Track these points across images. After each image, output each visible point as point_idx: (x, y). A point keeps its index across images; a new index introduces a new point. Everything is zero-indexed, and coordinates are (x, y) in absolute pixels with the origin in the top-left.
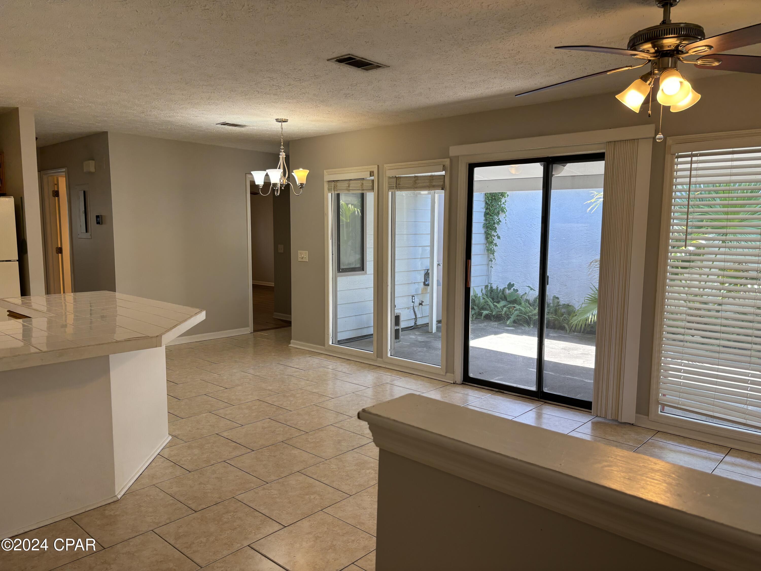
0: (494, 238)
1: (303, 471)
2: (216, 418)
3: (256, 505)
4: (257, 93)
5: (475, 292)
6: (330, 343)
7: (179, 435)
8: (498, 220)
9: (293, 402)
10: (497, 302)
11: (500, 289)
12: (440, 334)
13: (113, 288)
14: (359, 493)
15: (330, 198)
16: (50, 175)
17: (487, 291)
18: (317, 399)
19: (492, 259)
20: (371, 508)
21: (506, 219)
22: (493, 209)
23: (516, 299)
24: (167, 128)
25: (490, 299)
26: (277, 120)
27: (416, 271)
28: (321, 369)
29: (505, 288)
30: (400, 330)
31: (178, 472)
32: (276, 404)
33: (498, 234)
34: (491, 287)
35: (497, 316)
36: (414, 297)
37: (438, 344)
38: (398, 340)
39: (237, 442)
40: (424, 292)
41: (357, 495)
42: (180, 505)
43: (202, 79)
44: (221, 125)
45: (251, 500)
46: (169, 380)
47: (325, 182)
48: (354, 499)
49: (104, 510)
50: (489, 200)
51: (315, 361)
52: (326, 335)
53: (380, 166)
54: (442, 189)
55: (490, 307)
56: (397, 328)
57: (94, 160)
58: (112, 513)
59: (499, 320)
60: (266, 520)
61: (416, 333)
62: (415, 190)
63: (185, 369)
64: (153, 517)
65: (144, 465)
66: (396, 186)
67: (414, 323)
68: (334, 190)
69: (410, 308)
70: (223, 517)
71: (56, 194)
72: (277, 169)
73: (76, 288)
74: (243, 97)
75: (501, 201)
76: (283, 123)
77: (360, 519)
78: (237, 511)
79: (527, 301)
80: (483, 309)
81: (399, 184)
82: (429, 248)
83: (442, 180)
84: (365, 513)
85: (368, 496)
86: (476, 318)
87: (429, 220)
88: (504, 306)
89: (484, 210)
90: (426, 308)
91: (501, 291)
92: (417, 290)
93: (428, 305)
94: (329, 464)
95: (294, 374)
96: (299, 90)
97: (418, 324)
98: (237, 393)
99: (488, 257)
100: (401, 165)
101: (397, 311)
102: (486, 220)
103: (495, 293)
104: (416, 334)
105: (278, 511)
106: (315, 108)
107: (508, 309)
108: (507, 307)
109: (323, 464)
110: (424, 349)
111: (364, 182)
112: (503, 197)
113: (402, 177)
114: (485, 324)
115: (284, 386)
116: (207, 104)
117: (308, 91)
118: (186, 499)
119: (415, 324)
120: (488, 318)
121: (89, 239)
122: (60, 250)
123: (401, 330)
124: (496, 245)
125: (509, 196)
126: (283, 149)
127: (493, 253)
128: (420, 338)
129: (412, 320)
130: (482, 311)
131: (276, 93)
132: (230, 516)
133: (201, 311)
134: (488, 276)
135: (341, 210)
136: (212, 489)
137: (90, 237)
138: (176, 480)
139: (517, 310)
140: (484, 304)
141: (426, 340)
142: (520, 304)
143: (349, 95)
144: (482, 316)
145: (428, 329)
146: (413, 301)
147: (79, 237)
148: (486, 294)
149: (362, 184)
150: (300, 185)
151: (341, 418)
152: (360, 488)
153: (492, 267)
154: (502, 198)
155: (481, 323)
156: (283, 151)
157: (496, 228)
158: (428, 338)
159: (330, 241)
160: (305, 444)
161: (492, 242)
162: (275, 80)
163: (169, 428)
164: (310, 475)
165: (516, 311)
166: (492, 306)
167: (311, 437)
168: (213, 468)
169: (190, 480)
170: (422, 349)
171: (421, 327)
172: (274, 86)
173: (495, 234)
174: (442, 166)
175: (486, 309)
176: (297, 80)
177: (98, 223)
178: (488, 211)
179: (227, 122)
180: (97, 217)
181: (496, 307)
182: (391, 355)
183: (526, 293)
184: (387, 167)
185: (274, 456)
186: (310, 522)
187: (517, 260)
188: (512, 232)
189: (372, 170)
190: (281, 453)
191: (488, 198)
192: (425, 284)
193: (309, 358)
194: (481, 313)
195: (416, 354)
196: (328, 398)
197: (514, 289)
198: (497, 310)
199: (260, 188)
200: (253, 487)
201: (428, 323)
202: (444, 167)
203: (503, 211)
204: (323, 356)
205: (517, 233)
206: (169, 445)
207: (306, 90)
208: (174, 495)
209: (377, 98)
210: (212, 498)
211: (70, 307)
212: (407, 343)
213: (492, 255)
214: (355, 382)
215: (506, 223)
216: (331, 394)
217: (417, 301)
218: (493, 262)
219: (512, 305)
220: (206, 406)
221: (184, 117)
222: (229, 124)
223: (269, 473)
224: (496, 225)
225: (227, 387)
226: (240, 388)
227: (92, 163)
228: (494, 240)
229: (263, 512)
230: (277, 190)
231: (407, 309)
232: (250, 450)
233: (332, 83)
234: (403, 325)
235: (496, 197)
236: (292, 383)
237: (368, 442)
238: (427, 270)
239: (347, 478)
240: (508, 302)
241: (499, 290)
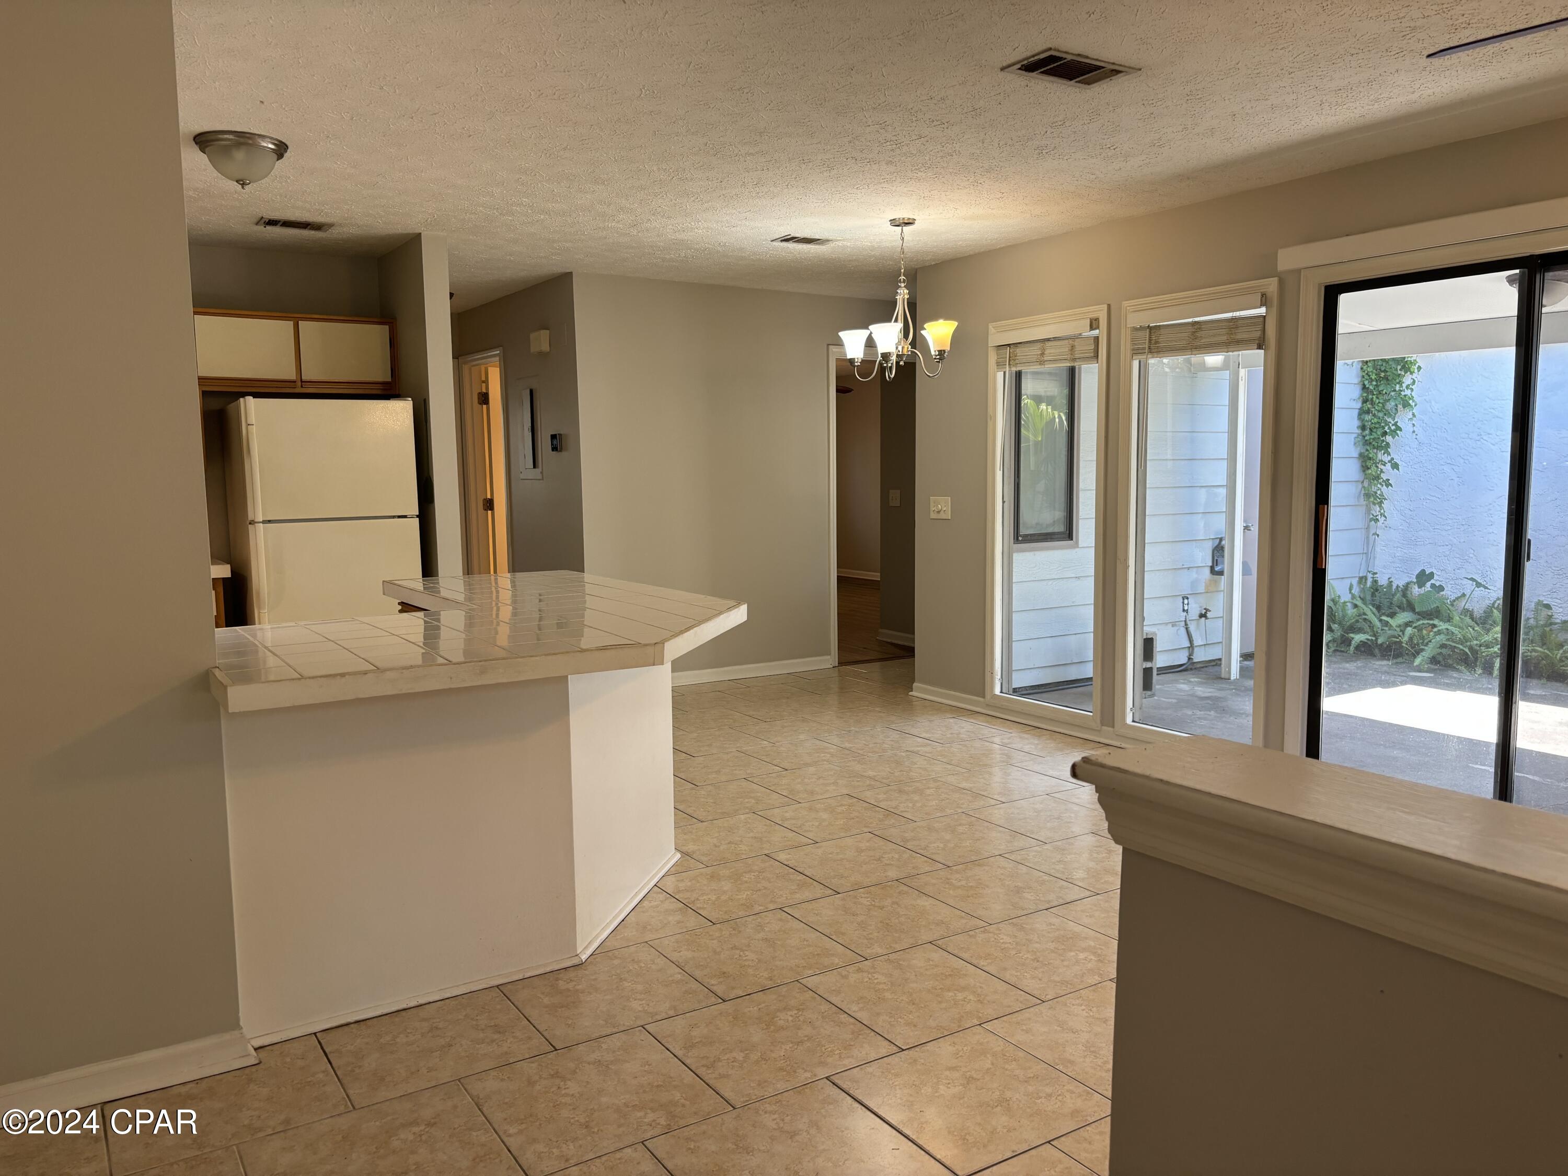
0: (1382, 467)
1: (940, 942)
2: (765, 825)
3: (843, 1001)
4: (854, 161)
5: (1334, 592)
6: (997, 691)
7: (694, 852)
8: (1393, 425)
9: (920, 805)
10: (1388, 616)
11: (1398, 587)
12: (1250, 683)
13: (579, 566)
14: (1062, 998)
15: (999, 381)
16: (474, 363)
17: (1363, 588)
18: (970, 802)
19: (1376, 516)
20: (1090, 1032)
21: (1413, 422)
22: (1381, 401)
23: (1438, 607)
24: (679, 257)
25: (1371, 607)
26: (895, 223)
27: (1194, 543)
28: (978, 744)
29: (1411, 582)
30: (1155, 672)
31: (692, 921)
32: (882, 805)
33: (1392, 459)
34: (1375, 582)
35: (1389, 647)
36: (1188, 598)
37: (1247, 704)
38: (1149, 693)
39: (806, 873)
40: (1211, 590)
41: (1057, 1002)
42: (694, 985)
43: (746, 141)
44: (782, 241)
45: (834, 990)
46: (677, 748)
47: (989, 348)
48: (1050, 1008)
49: (557, 979)
50: (1372, 380)
51: (964, 726)
52: (988, 674)
53: (1112, 307)
54: (1260, 347)
55: (1371, 626)
56: (1148, 665)
57: (547, 329)
58: (570, 986)
59: (1396, 656)
60: (862, 1032)
61: (1192, 680)
62: (1193, 353)
63: (708, 729)
64: (644, 1002)
65: (628, 903)
66: (1149, 348)
67: (1187, 659)
68: (1009, 364)
69: (1177, 623)
70: (777, 1017)
71: (484, 399)
72: (892, 323)
73: (515, 566)
74: (825, 174)
75: (1400, 383)
76: (906, 229)
77: (1064, 1052)
78: (803, 1009)
79: (1469, 613)
80: (1353, 629)
81: (1156, 342)
82: (1223, 492)
83: (1260, 327)
84: (1075, 1040)
85: (1081, 1005)
86: (1335, 651)
87: (1225, 427)
88: (1408, 624)
89: (1359, 405)
90: (1215, 626)
91: (1400, 589)
92: (1194, 583)
93: (1222, 619)
94: (995, 934)
95: (919, 749)
96: (939, 146)
97: (1195, 660)
98: (806, 780)
99: (1368, 511)
100: (1162, 301)
101: (1148, 630)
102: (1363, 428)
103: (1385, 595)
104: (1190, 682)
105: (887, 1018)
106: (972, 187)
107: (1418, 631)
108: (1414, 625)
109: (984, 932)
110: (1208, 713)
111: (1077, 343)
112: (1406, 372)
113: (1163, 325)
114: (1359, 664)
115: (901, 771)
116: (754, 195)
117: (957, 149)
118: (705, 975)
119: (1189, 659)
120: (1367, 650)
121: (539, 480)
122: (489, 505)
123: (1157, 671)
124: (1388, 484)
125: (1422, 370)
126: (904, 282)
127: (1381, 502)
128: (1202, 691)
129: (1182, 651)
130: (1352, 635)
131: (890, 159)
132: (791, 1016)
133: (739, 604)
134: (1368, 554)
135: (1023, 415)
136: (757, 961)
137: (541, 478)
138: (687, 936)
139: (1440, 634)
140: (1357, 618)
141: (1216, 694)
142: (1449, 619)
143: (1047, 151)
144: (1350, 645)
145: (1221, 672)
146: (1186, 608)
147: (522, 476)
148: (1360, 597)
149: (1073, 347)
150: (937, 353)
151: (1021, 842)
152: (1065, 988)
153: (1378, 535)
154: (1404, 376)
155: (1347, 662)
156: (905, 287)
157: (1388, 445)
158: (1220, 690)
159: (999, 474)
160: (945, 888)
161: (1377, 478)
162: (890, 129)
163: (676, 837)
164: (955, 952)
165: (1437, 635)
166: (1378, 624)
167: (958, 876)
168: (759, 920)
169: (713, 940)
170: (1205, 712)
171: (1203, 667)
172: (888, 143)
173: (1386, 458)
174: (1260, 294)
175: (1360, 631)
176: (935, 123)
177: (554, 449)
178: (1369, 406)
179: (793, 235)
180: (553, 437)
181: (1387, 626)
182: (1133, 721)
183: (1464, 595)
184: (1129, 306)
185: (880, 907)
186: (954, 1046)
187: (1442, 518)
188: (1429, 454)
189: (1094, 315)
190: (894, 903)
191: (1369, 376)
192: (1213, 571)
193: (951, 720)
194: (1348, 639)
195: (1192, 723)
196: (993, 802)
197: (1433, 586)
198: (1389, 632)
199: (854, 366)
200: (837, 964)
201: (1220, 660)
202: (1264, 298)
203: (1406, 405)
204: (982, 718)
205: (1443, 456)
206: (676, 871)
207: (954, 145)
208: (683, 964)
209: (1108, 150)
210: (756, 979)
211: (506, 595)
212: (1170, 700)
213: (1377, 506)
214: (1051, 773)
215: (1414, 432)
216: (999, 794)
217: (1195, 609)
218: (1379, 524)
219: (1429, 622)
220: (747, 800)
221: (711, 229)
222: (796, 238)
223: (870, 939)
224: (1389, 438)
225: (786, 768)
226: (812, 769)
227: (545, 334)
228: (1384, 472)
229: (858, 1015)
230: (891, 368)
231: (1171, 625)
232: (831, 891)
233: (1009, 124)
234: (1161, 660)
235: (1388, 374)
236: (916, 766)
237: (1082, 896)
238: (1218, 540)
239: (1036, 964)
240: (1419, 614)
241: (1394, 587)
